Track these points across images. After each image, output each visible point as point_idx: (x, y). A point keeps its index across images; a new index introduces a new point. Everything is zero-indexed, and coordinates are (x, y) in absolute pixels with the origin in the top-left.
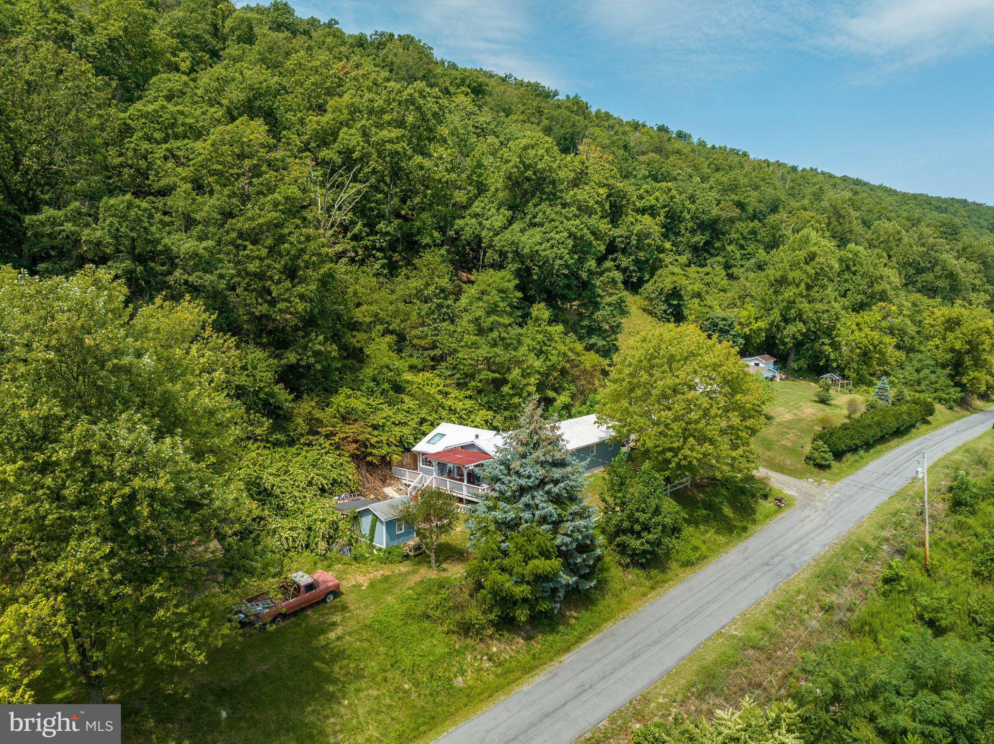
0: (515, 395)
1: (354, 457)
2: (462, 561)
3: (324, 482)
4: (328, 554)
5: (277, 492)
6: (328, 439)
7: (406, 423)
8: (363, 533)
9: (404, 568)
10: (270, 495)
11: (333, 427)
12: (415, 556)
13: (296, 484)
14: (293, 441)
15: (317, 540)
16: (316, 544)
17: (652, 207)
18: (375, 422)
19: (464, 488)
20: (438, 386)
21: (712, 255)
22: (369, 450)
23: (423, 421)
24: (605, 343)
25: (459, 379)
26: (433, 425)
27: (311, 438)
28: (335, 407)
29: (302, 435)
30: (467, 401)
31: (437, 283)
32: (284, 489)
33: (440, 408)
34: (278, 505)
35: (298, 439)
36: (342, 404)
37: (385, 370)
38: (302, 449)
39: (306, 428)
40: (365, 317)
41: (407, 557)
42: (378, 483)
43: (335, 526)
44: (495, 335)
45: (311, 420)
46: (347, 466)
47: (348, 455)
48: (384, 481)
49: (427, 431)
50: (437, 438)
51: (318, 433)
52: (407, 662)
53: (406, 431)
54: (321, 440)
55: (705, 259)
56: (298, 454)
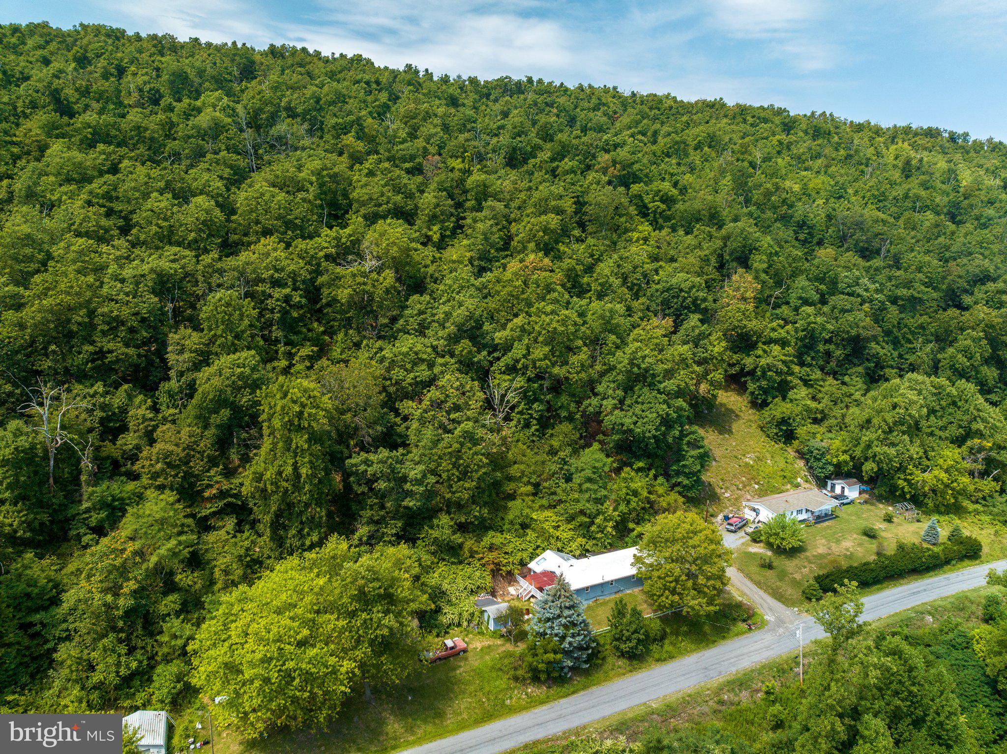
1: (492, 571)
4: (467, 629)
5: (449, 592)
6: (479, 561)
7: (526, 550)
8: (484, 621)
9: (499, 642)
11: (483, 554)
12: (506, 636)
13: (459, 588)
14: (461, 561)
18: (507, 550)
22: (501, 567)
23: (538, 547)
26: (543, 550)
27: (470, 560)
28: (485, 542)
29: (466, 558)
32: (452, 591)
34: (448, 600)
35: (464, 560)
36: (489, 540)
38: (465, 567)
39: (469, 554)
41: (503, 636)
42: (506, 584)
43: (472, 615)
45: (472, 549)
46: (487, 577)
47: (488, 570)
48: (509, 584)
49: (538, 554)
50: (542, 560)
51: (475, 557)
52: (487, 689)
53: (525, 554)
54: (476, 562)
55: (847, 369)
56: (462, 570)
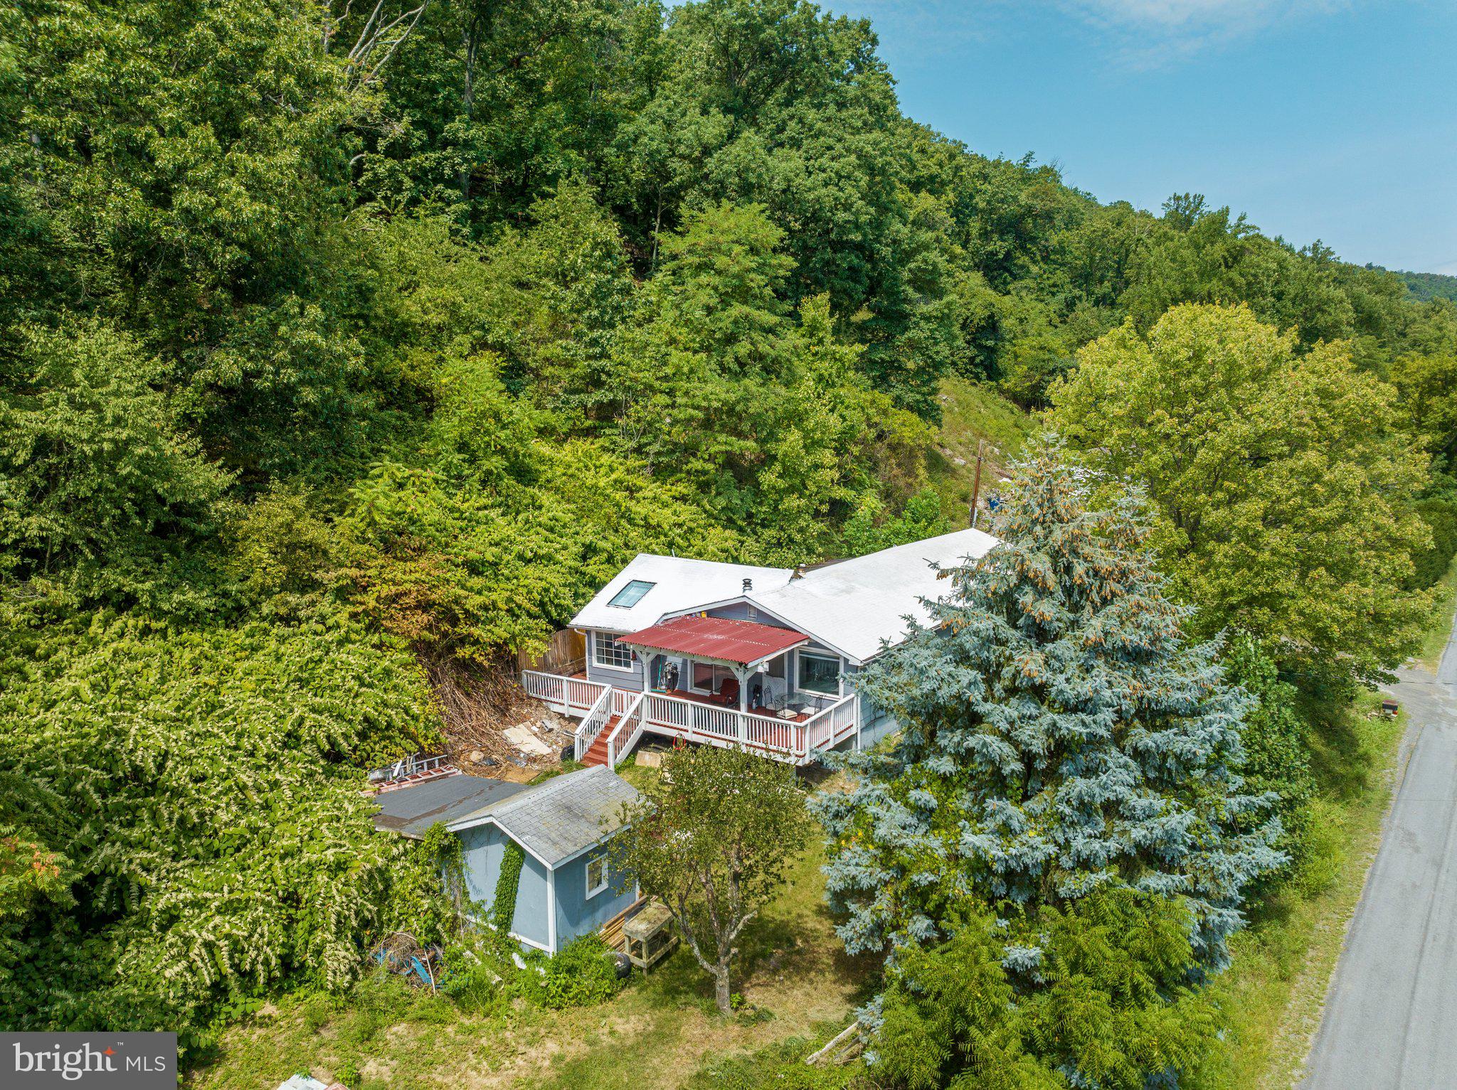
0: (791, 490)
1: (421, 648)
2: (798, 969)
3: (337, 729)
4: (359, 987)
5: (179, 776)
6: (346, 601)
7: (549, 558)
8: (474, 898)
9: (623, 1018)
10: (153, 788)
11: (359, 566)
12: (651, 970)
13: (246, 744)
14: (240, 609)
15: (319, 937)
16: (318, 952)
17: (932, 178)
18: (472, 555)
19: (742, 726)
20: (612, 470)
21: (1015, 277)
22: (463, 629)
23: (589, 552)
24: (918, 397)
25: (658, 454)
26: (615, 562)
27: (293, 599)
28: (362, 509)
29: (266, 592)
30: (678, 506)
31: (595, 236)
32: (202, 766)
33: (623, 522)
34: (182, 821)
35: (255, 604)
36: (381, 502)
37: (490, 424)
38: (266, 632)
39: (279, 571)
40: (425, 312)
41: (626, 974)
42: (489, 717)
43: (377, 885)
44: (743, 348)
45: (292, 547)
46: (403, 678)
47: (404, 644)
48: (503, 710)
49: (602, 576)
50: (633, 592)
51: (313, 585)
53: (554, 577)
54: (325, 606)
55: (1005, 283)
56: (254, 649)
